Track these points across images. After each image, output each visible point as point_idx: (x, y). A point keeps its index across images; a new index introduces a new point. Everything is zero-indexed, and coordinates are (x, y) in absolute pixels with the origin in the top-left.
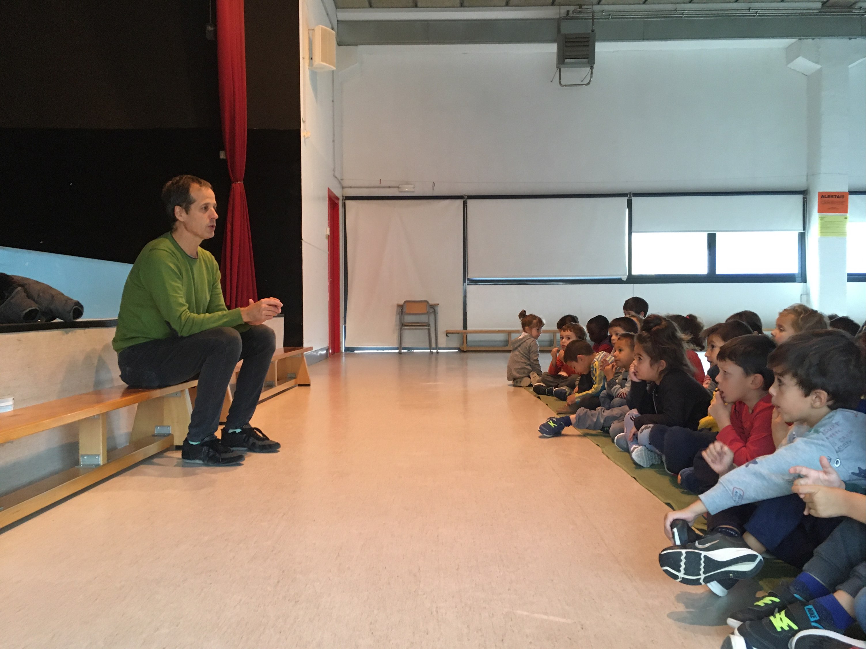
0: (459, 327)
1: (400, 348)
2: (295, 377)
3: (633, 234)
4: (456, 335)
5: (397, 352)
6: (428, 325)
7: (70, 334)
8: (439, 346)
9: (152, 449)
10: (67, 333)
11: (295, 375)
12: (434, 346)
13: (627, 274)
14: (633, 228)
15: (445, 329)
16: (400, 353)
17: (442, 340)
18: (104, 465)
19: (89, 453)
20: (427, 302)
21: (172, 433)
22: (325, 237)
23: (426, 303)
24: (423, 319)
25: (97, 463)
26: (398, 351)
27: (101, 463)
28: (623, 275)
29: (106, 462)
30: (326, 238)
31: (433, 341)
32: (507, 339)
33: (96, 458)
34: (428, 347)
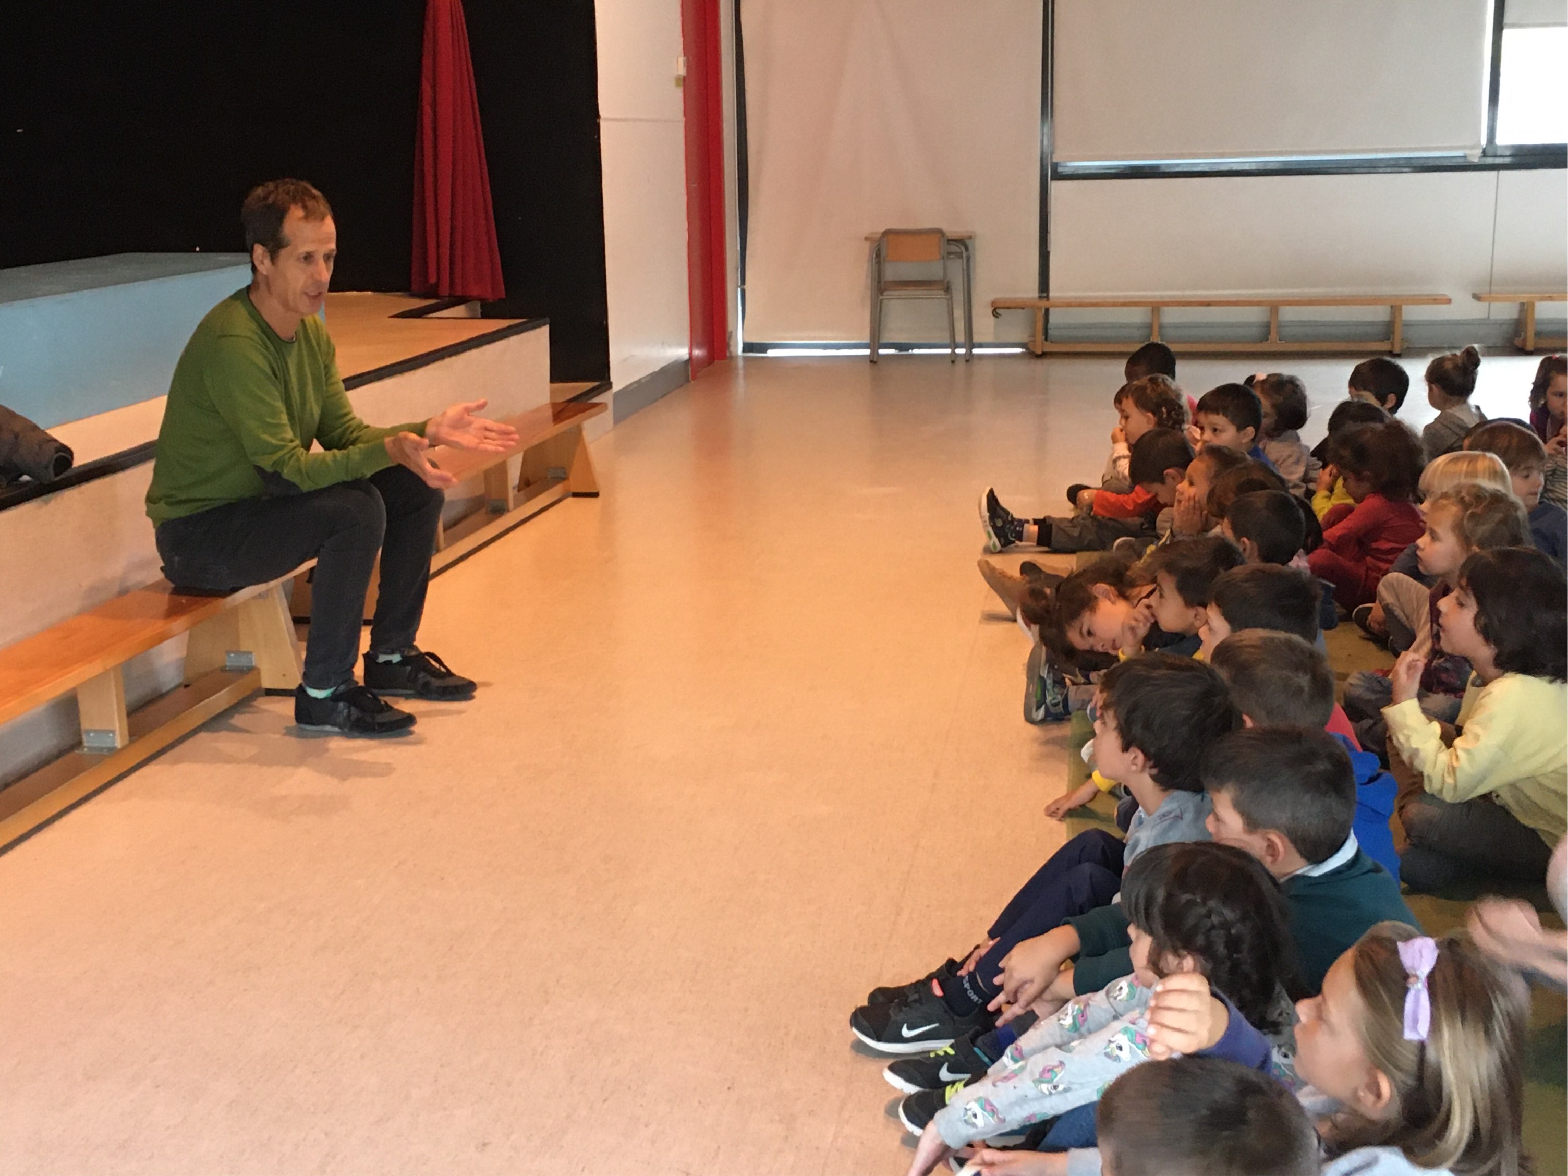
0: (1030, 290)
1: (875, 343)
2: (563, 476)
3: (1506, 33)
4: (1020, 311)
5: (864, 356)
6: (948, 289)
7: (53, 502)
8: (976, 339)
9: (221, 699)
10: (46, 503)
11: (565, 473)
12: (960, 338)
13: (1484, 142)
14: (1508, 17)
15: (992, 297)
16: (873, 360)
17: (984, 325)
18: (124, 748)
19: (97, 728)
20: (940, 232)
21: (258, 666)
22: (673, 83)
23: (940, 235)
24: (935, 271)
25: (110, 745)
26: (867, 352)
27: (118, 744)
28: (1472, 147)
29: (126, 741)
30: (677, 85)
31: (960, 326)
32: (1150, 321)
33: (109, 737)
34: (947, 341)
